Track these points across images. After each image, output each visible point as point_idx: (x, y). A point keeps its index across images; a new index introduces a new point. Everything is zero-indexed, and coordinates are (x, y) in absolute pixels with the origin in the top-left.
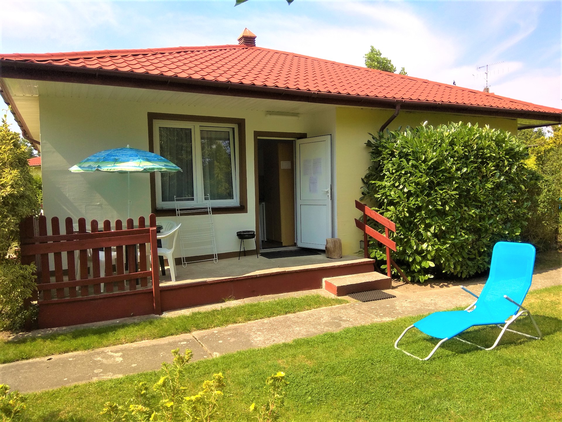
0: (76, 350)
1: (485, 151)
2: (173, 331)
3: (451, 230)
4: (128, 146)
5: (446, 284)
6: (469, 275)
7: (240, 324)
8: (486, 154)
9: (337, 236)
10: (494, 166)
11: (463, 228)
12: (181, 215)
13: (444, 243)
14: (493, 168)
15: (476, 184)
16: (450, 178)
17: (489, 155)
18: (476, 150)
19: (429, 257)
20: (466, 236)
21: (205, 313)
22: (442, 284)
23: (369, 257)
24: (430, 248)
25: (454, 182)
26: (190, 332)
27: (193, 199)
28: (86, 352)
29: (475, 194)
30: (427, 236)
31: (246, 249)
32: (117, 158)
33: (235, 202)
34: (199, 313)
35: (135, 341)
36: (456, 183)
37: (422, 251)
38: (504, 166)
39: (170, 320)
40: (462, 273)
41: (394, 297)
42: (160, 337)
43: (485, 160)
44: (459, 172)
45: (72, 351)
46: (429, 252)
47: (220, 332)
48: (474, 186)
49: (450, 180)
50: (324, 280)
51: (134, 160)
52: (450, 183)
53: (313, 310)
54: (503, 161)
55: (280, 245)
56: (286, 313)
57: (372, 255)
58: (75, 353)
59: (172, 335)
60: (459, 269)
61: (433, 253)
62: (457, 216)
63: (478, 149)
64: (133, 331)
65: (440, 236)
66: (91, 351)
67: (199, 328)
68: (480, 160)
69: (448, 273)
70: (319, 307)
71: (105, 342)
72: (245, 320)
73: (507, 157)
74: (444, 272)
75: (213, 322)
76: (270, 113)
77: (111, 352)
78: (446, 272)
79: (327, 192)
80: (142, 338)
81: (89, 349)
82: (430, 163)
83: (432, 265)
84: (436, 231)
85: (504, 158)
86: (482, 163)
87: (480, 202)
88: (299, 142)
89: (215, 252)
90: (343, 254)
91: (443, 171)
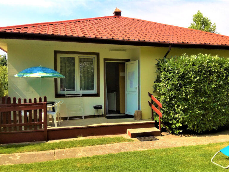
0: (5, 153)
1: (212, 68)
2: (47, 149)
3: (191, 108)
4: (40, 66)
5: (189, 135)
6: (203, 131)
7: (78, 148)
8: (212, 70)
9: (141, 109)
10: (216, 76)
11: (197, 107)
12: (68, 97)
13: (187, 115)
14: (216, 77)
15: (206, 85)
16: (191, 82)
17: (213, 70)
18: (206, 68)
19: (179, 121)
20: (199, 112)
21: (65, 142)
22: (187, 135)
23: (153, 120)
24: (180, 117)
25: (193, 84)
26: (54, 149)
27: (75, 90)
28: (8, 154)
29: (205, 90)
30: (179, 111)
31: (99, 114)
32: (32, 71)
33: (94, 92)
34: (63, 142)
35: (30, 151)
36: (194, 85)
37: (176, 118)
38: (223, 76)
39: (49, 144)
40: (198, 130)
41: (158, 140)
42: (40, 151)
43: (211, 73)
44: (195, 79)
45: (3, 154)
46: (179, 119)
47: (66, 151)
48: (204, 86)
49: (190, 83)
50: (128, 130)
51: (38, 72)
52: (191, 84)
53: (115, 143)
54: (223, 74)
55: (119, 112)
56: (101, 144)
57: (155, 120)
58: (4, 154)
59: (46, 150)
60: (196, 128)
61: (181, 119)
62: (194, 101)
63: (208, 67)
64: (31, 147)
65: (185, 111)
66: (10, 154)
67: (59, 148)
68: (208, 73)
69: (190, 130)
70: (119, 142)
71: (17, 151)
72: (81, 146)
73: (225, 71)
74: (188, 129)
75: (66, 146)
76: (112, 50)
77: (18, 155)
78: (189, 129)
79: (136, 88)
80: (33, 151)
81: (10, 153)
82: (180, 75)
83: (181, 125)
84: (182, 108)
85: (223, 72)
86: (210, 74)
87: (208, 94)
88: (127, 63)
89: (83, 115)
90: (143, 118)
91: (186, 79)
